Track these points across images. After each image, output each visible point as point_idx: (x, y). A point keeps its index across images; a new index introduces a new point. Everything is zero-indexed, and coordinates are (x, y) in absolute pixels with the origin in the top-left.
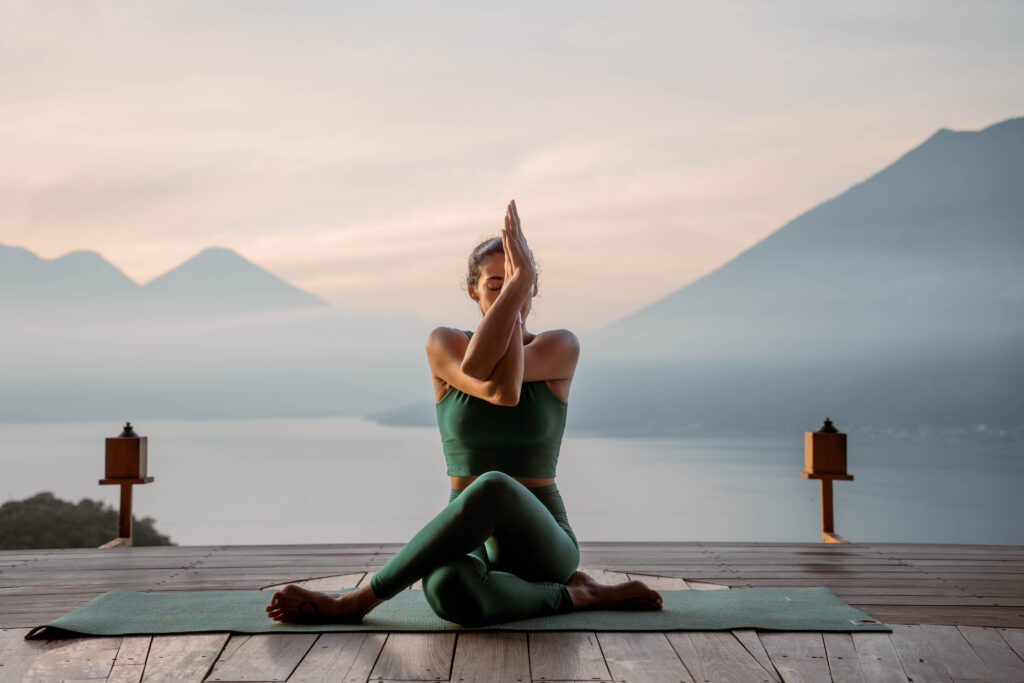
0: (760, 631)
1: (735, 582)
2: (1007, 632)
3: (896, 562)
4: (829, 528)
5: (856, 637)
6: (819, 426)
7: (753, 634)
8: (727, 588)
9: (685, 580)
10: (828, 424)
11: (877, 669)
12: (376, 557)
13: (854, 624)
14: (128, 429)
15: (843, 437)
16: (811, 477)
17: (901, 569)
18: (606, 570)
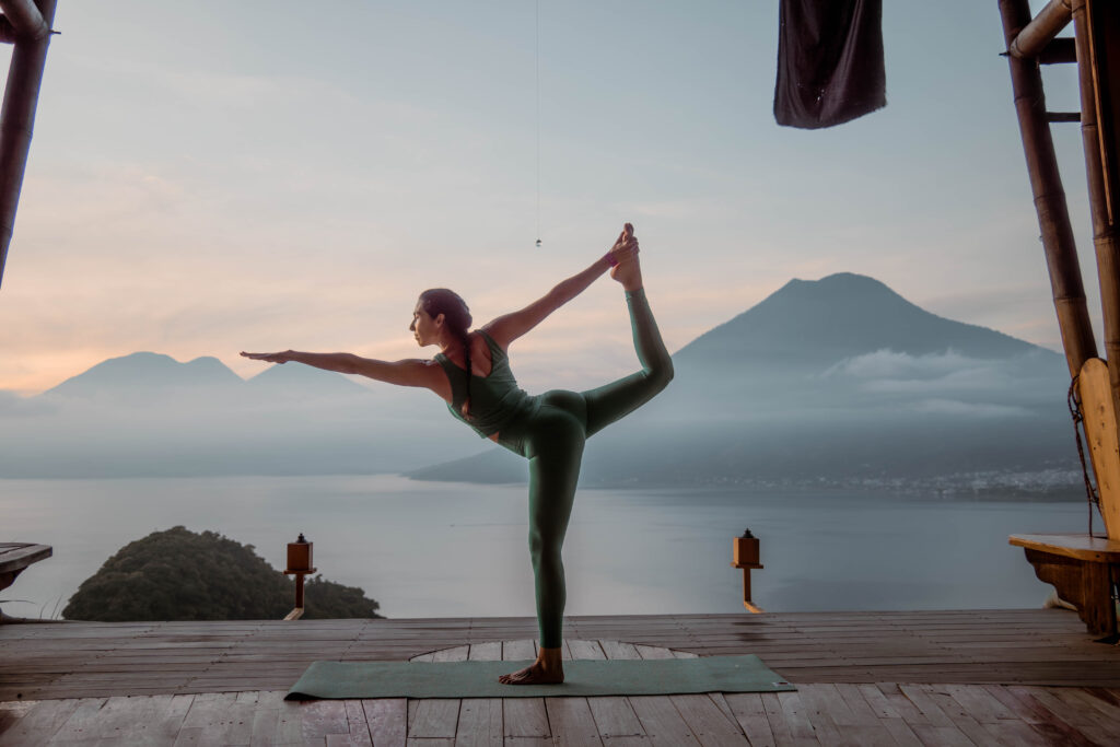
0: (724, 693)
1: (702, 651)
2: (862, 687)
3: (793, 630)
4: (748, 598)
5: (779, 694)
6: (742, 534)
7: (720, 695)
8: (696, 656)
9: (670, 649)
10: (748, 532)
11: (794, 720)
12: (472, 631)
13: (776, 686)
14: (301, 538)
15: (758, 540)
16: (737, 567)
17: (796, 636)
18: (620, 642)
